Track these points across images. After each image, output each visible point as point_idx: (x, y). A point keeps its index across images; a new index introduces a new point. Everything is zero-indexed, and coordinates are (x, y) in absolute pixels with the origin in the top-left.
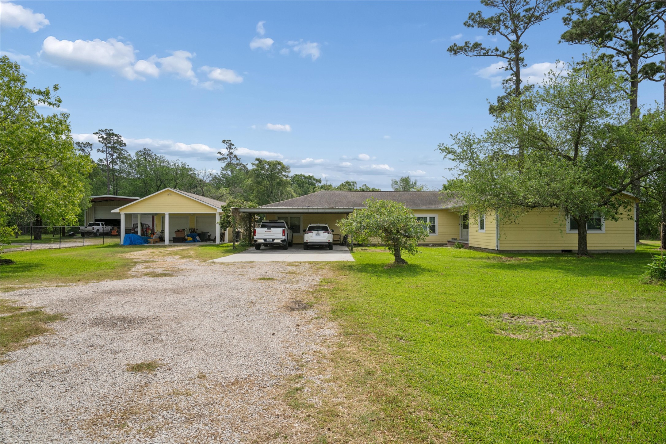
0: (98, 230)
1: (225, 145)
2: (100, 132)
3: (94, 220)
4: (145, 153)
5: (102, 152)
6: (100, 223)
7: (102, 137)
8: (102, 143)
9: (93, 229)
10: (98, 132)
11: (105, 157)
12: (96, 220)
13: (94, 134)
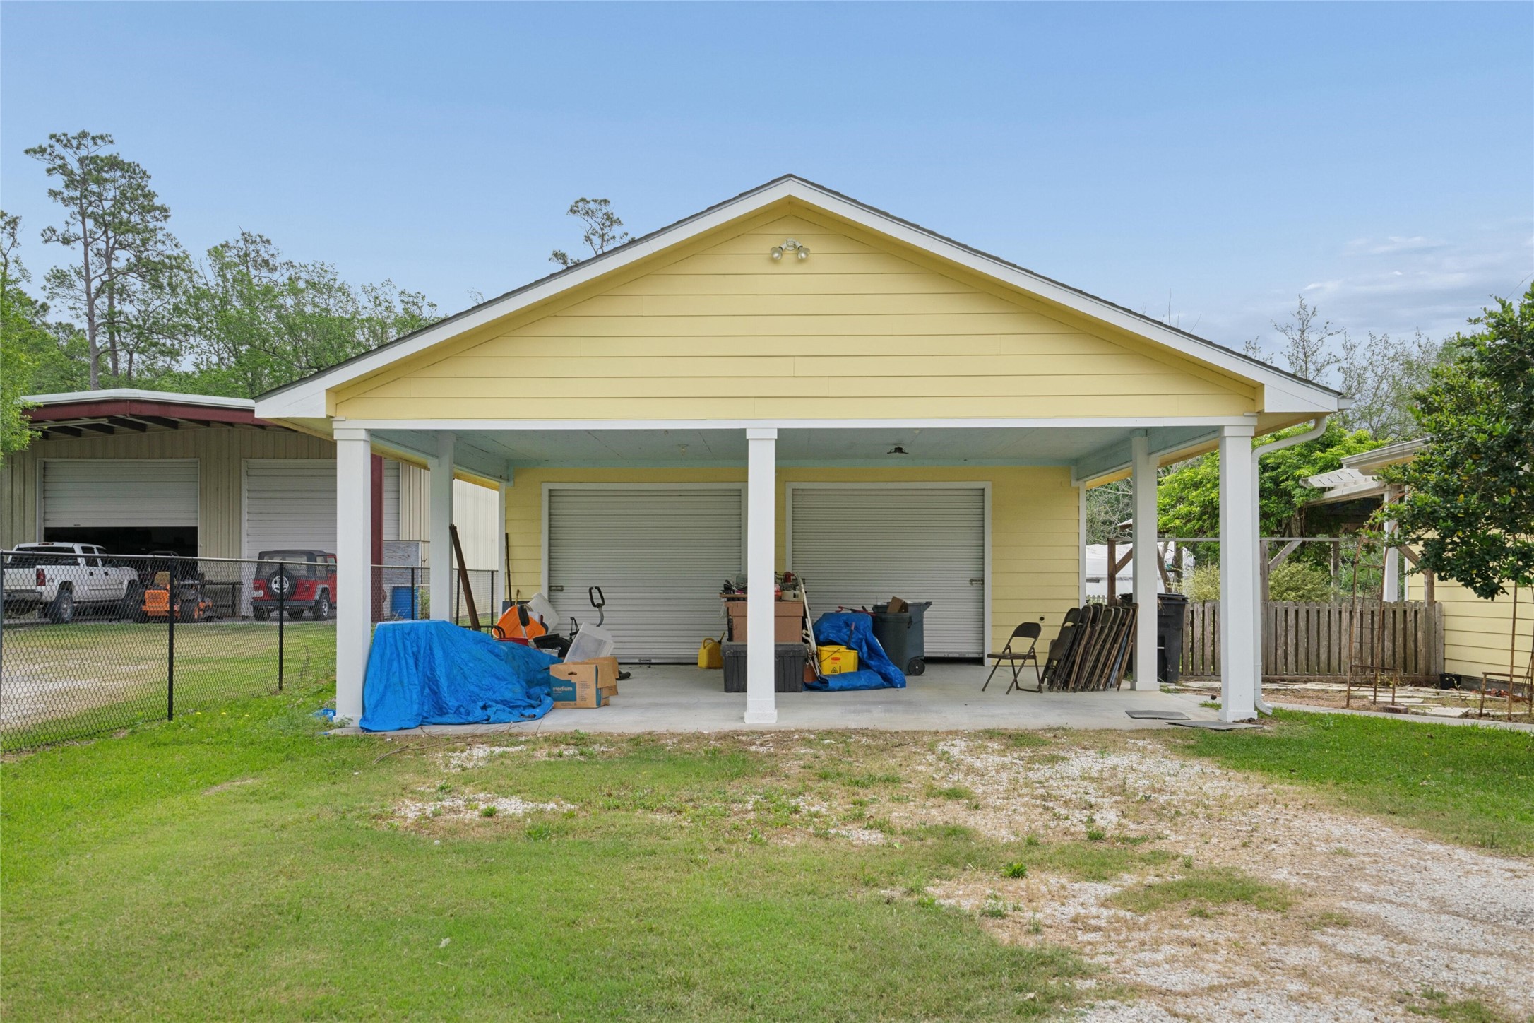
0: (66, 587)
1: (581, 225)
2: (58, 146)
3: (39, 533)
4: (247, 255)
5: (66, 241)
6: (78, 548)
7: (63, 168)
8: (67, 201)
9: (41, 578)
10: (46, 143)
11: (79, 263)
12: (52, 534)
13: (27, 152)
